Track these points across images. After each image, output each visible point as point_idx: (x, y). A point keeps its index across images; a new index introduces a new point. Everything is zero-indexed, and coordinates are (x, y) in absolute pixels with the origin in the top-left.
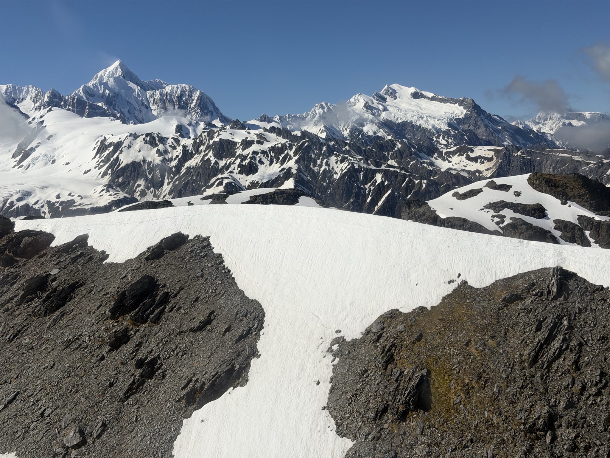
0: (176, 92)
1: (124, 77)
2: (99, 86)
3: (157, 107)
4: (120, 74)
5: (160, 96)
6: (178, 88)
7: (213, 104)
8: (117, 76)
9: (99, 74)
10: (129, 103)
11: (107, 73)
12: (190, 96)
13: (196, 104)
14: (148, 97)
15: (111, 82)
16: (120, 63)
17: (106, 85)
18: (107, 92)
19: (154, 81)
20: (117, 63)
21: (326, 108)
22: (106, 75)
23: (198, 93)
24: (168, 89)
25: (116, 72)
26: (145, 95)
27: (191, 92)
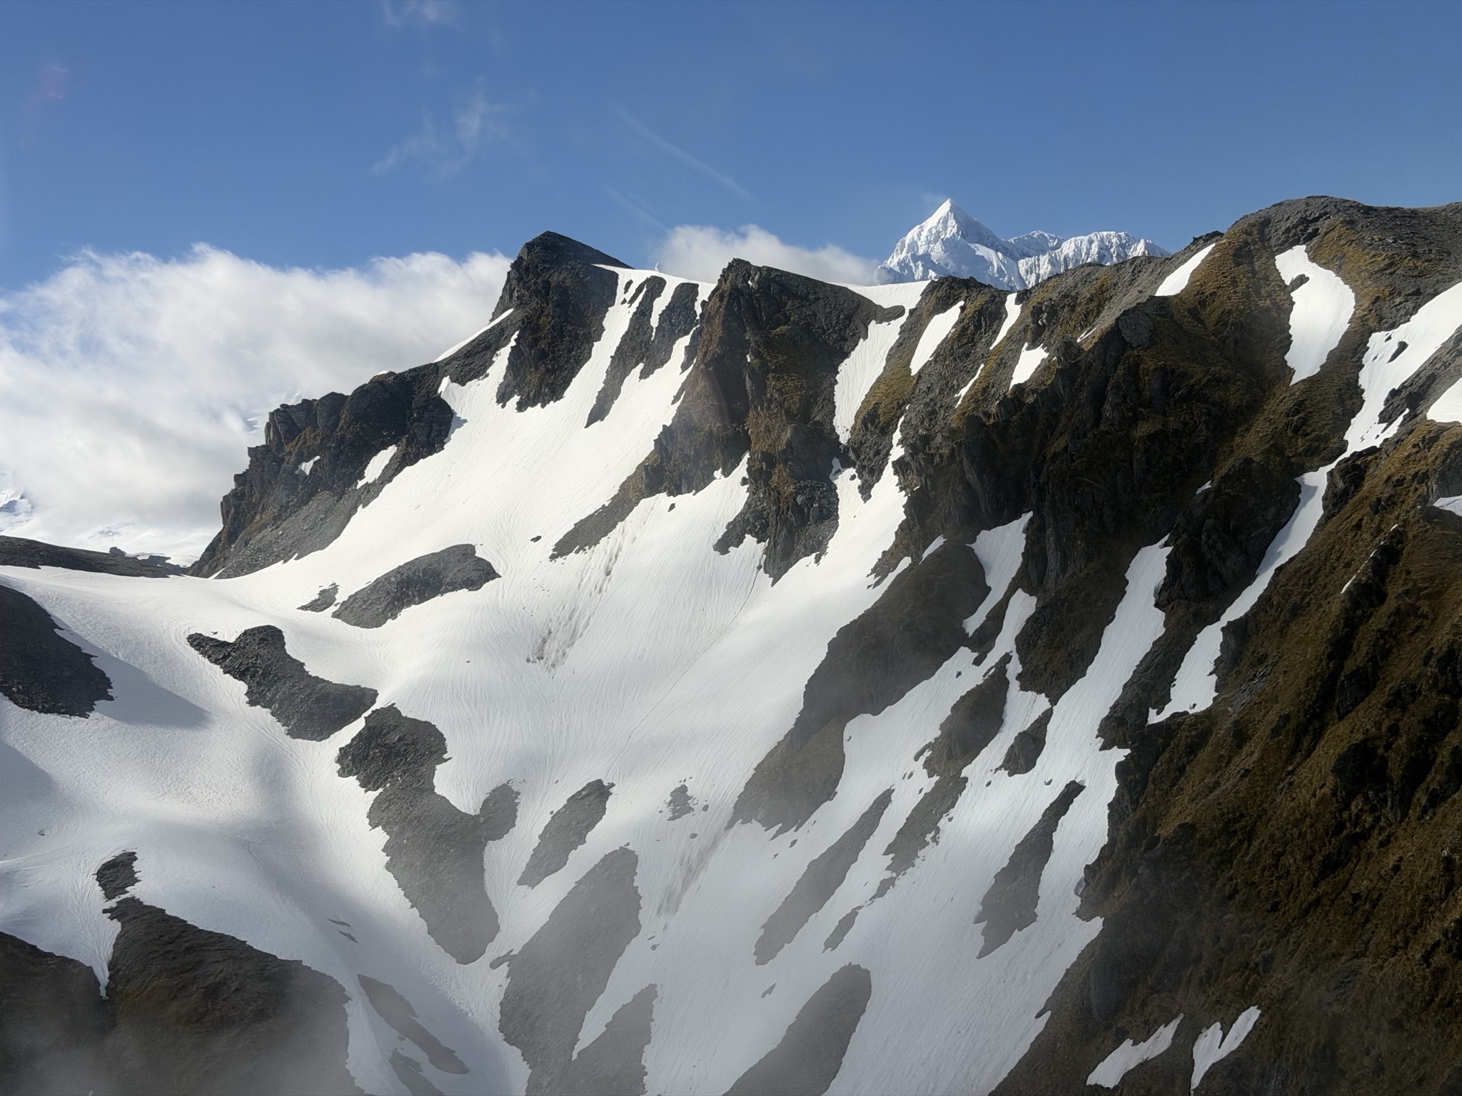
0: (1088, 254)
1: (963, 236)
2: (912, 264)
4: (955, 230)
5: (1050, 267)
6: (1091, 242)
8: (948, 236)
9: (908, 239)
11: (925, 234)
12: (1125, 256)
14: (1022, 272)
15: (937, 252)
16: (951, 207)
17: (925, 261)
18: (932, 274)
19: (1028, 236)
20: (945, 208)
22: (923, 238)
23: (1142, 247)
25: (945, 228)
26: (1015, 270)
27: (1124, 246)
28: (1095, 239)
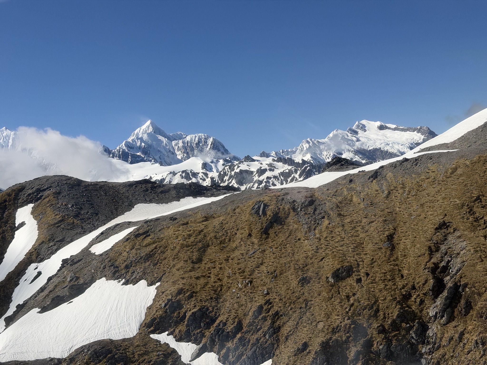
0: (195, 140)
1: (154, 132)
2: (136, 141)
3: (180, 152)
4: (152, 130)
5: (182, 144)
6: (196, 137)
7: (223, 147)
8: (149, 132)
9: (136, 132)
10: (160, 151)
11: (141, 131)
12: (206, 142)
13: (210, 148)
14: (173, 145)
15: (145, 137)
16: (151, 123)
17: (142, 140)
18: (143, 144)
19: (176, 133)
20: (148, 122)
21: (311, 143)
22: (141, 132)
23: (211, 139)
25: (148, 129)
26: (171, 144)
27: (206, 139)
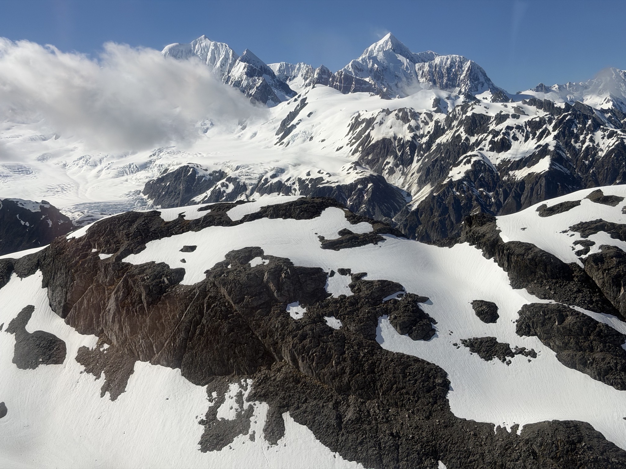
0: (445, 64)
1: (394, 50)
2: (368, 60)
3: (425, 79)
4: (390, 47)
5: (428, 68)
6: (447, 59)
7: (485, 75)
8: (387, 49)
9: (370, 48)
10: (397, 76)
11: (377, 47)
12: (461, 67)
13: (466, 75)
14: (417, 69)
15: (380, 56)
16: (390, 37)
17: (375, 60)
18: (376, 66)
20: (388, 36)
21: (614, 74)
22: (376, 49)
23: (469, 63)
24: (437, 60)
25: (387, 45)
26: (414, 69)
27: (461, 63)
28: (449, 58)
